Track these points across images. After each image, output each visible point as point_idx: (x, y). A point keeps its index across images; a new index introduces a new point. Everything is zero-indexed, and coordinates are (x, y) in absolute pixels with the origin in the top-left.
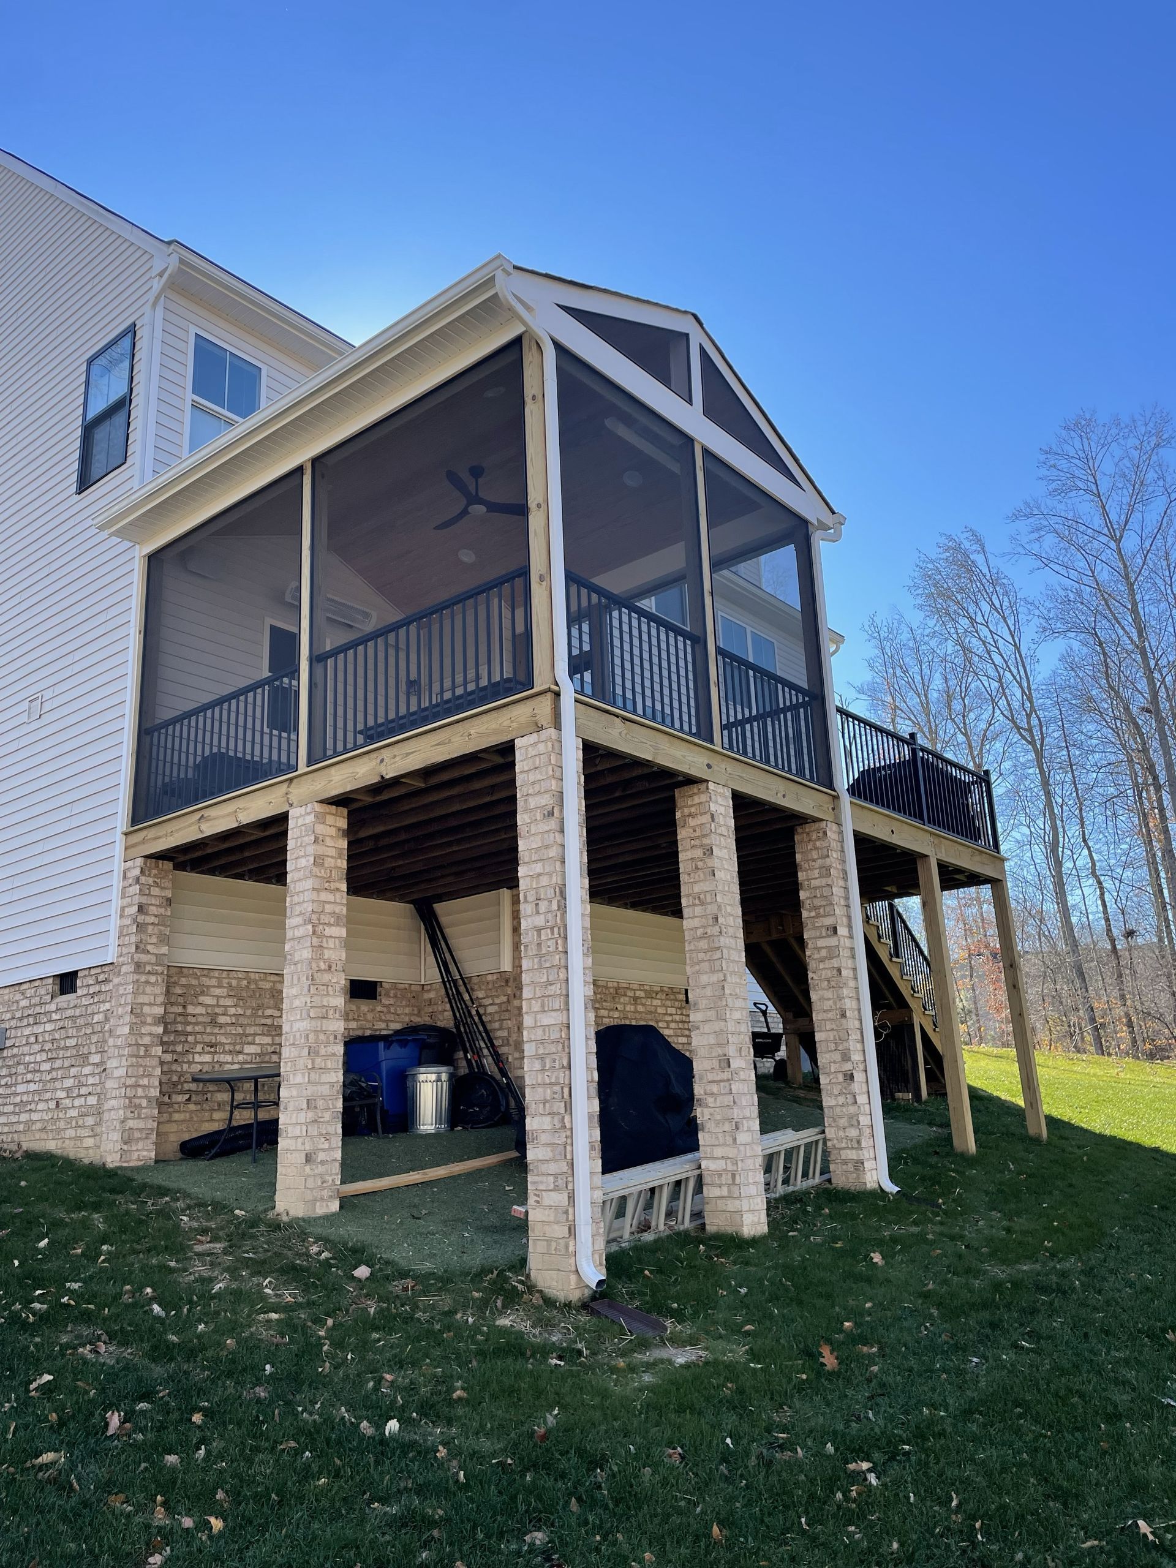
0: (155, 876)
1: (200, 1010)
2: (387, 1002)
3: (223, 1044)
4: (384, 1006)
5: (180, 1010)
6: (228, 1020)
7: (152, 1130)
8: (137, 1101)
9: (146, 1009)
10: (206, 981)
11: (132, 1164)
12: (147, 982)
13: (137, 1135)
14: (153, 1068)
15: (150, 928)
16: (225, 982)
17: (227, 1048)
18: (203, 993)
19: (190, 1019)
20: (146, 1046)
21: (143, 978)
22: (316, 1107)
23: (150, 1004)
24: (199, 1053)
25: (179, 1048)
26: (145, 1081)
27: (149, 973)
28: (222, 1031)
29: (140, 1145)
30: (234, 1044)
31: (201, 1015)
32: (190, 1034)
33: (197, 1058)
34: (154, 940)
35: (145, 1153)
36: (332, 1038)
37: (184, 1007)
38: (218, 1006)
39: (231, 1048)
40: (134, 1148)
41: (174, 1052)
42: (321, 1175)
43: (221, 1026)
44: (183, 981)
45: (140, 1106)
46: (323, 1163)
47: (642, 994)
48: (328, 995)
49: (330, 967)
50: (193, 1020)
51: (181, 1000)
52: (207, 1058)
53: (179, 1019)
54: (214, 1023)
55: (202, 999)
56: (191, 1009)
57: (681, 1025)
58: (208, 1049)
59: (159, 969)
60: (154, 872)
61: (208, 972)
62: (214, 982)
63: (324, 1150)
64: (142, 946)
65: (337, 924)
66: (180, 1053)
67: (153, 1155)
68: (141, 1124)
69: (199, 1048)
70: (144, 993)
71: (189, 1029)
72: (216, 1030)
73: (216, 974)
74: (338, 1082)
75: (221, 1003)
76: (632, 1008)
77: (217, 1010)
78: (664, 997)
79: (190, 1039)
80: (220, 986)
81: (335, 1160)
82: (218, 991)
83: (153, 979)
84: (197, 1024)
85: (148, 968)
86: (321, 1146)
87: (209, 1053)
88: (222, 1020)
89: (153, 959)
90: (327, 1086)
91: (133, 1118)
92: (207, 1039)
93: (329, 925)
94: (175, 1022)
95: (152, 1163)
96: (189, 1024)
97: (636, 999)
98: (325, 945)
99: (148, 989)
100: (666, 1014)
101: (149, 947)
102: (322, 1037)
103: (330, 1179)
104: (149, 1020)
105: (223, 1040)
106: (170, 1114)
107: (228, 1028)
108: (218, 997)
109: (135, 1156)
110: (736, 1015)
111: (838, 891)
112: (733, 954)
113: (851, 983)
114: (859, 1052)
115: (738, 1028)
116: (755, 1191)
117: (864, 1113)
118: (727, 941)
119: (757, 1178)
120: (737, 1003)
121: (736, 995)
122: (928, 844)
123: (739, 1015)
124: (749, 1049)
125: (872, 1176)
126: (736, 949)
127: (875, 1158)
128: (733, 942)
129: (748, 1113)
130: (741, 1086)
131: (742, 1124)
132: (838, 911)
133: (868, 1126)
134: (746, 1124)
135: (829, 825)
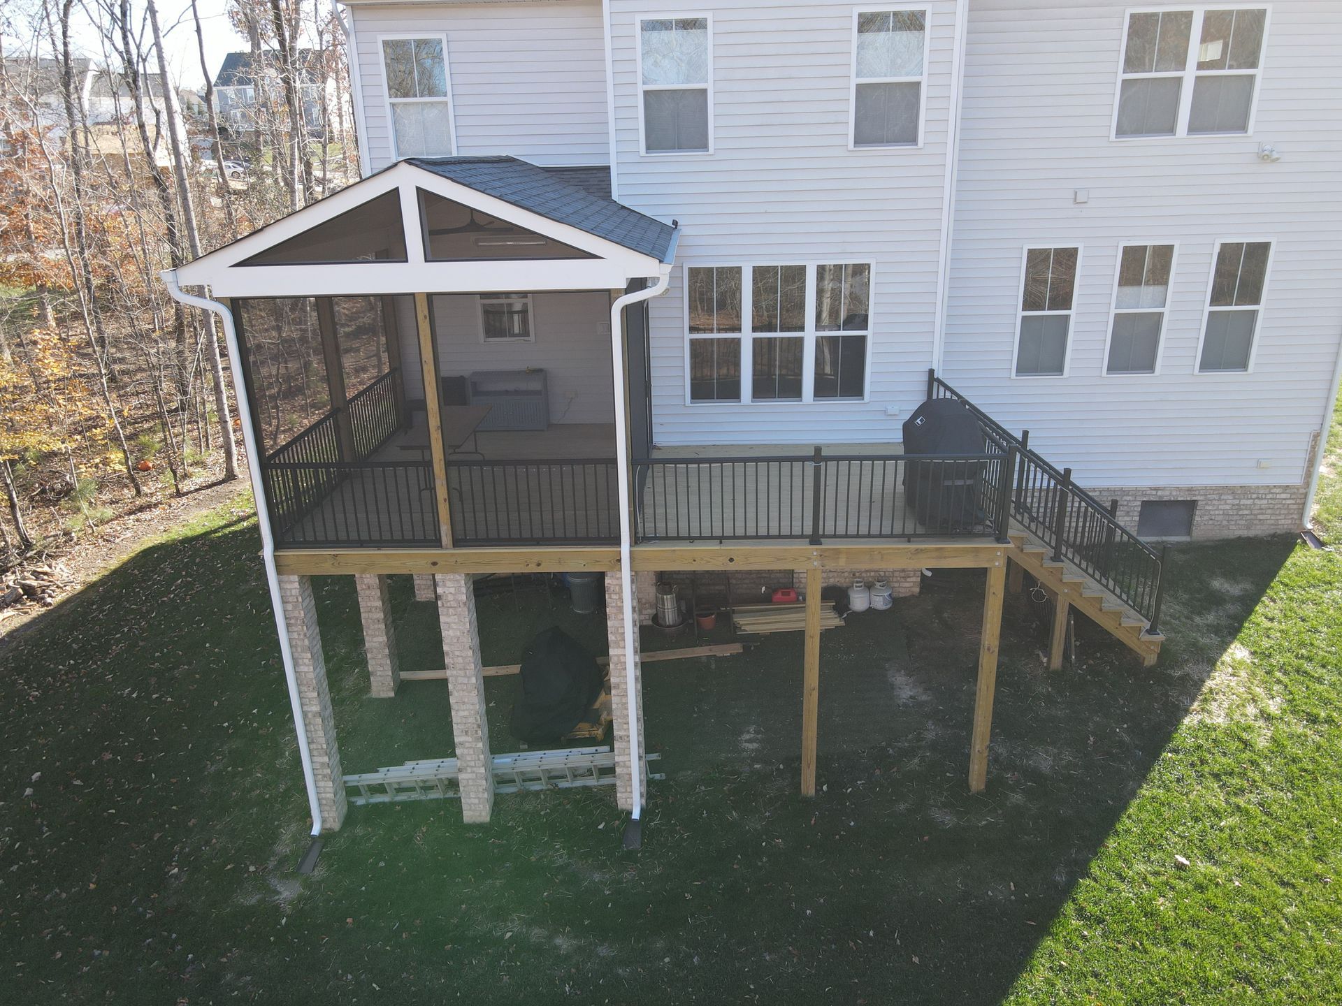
110: (462, 714)
111: (616, 623)
112: (460, 680)
113: (623, 686)
114: (625, 730)
115: (464, 720)
116: (477, 801)
117: (625, 766)
118: (455, 672)
119: (480, 795)
120: (465, 707)
121: (464, 703)
122: (809, 559)
123: (466, 713)
124: (476, 731)
125: (626, 801)
126: (465, 676)
127: (631, 792)
128: (462, 673)
129: (473, 764)
130: (466, 751)
131: (466, 769)
132: (613, 638)
133: (627, 774)
134: (469, 770)
135: (609, 574)
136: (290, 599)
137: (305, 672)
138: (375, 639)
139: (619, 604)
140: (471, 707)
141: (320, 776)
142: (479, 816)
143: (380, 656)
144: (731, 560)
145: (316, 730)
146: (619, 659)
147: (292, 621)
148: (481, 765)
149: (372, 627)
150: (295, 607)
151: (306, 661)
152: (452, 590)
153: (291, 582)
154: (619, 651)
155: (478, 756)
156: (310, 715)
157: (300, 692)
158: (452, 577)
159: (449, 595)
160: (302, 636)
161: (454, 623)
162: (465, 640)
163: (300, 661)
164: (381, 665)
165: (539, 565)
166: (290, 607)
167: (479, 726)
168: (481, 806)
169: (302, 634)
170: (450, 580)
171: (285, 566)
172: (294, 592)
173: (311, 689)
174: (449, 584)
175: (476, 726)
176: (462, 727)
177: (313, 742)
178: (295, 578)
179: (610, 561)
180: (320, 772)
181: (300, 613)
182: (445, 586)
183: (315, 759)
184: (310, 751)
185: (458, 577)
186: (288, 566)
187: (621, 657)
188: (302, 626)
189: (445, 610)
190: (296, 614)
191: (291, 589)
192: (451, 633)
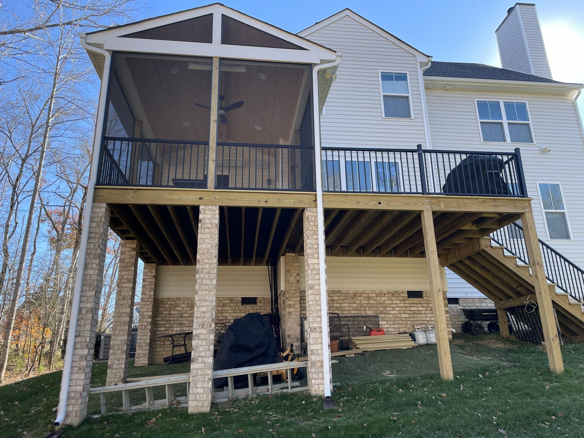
0: (149, 269)
1: (175, 312)
2: (260, 305)
3: (185, 324)
4: (258, 306)
5: (168, 312)
6: (187, 315)
7: (147, 354)
8: (141, 344)
9: (145, 313)
10: (178, 302)
11: (139, 365)
12: (145, 304)
13: (141, 355)
14: (147, 333)
15: (147, 286)
16: (186, 302)
17: (187, 325)
18: (177, 306)
19: (172, 315)
20: (144, 326)
21: (144, 303)
22: (114, 349)
23: (146, 312)
24: (176, 327)
25: (168, 326)
26: (144, 338)
27: (146, 301)
28: (185, 319)
29: (142, 359)
30: (190, 324)
31: (176, 314)
32: (172, 321)
33: (175, 329)
34: (148, 290)
35: (144, 362)
36: (123, 324)
37: (170, 311)
38: (183, 310)
39: (189, 325)
40: (140, 360)
41: (165, 327)
42: (115, 373)
43: (184, 317)
44: (169, 303)
45: (142, 346)
46: (115, 369)
47: (374, 295)
48: (122, 308)
49: (124, 298)
50: (173, 316)
51: (168, 309)
52: (179, 329)
53: (168, 316)
54: (181, 316)
55: (176, 308)
56: (172, 312)
57: (403, 309)
58: (179, 326)
59: (150, 300)
60: (149, 267)
61: (179, 299)
62: (181, 302)
63: (117, 364)
64: (144, 293)
65: (129, 282)
66: (168, 327)
67: (147, 362)
68: (142, 352)
69: (175, 325)
70: (144, 308)
71: (172, 319)
72: (183, 319)
73: (183, 299)
74: (125, 339)
75: (184, 309)
76: (366, 302)
77: (183, 312)
78: (390, 295)
79: (172, 322)
80: (184, 303)
81: (121, 368)
82: (183, 305)
83: (148, 303)
84: (175, 317)
85: (146, 300)
86: (115, 363)
87: (179, 327)
88: (185, 315)
89: (148, 297)
90: (120, 341)
91: (140, 350)
92: (178, 322)
93: (125, 283)
94: (166, 317)
95: (146, 365)
96: (171, 317)
97: (369, 298)
98: (122, 290)
99: (146, 307)
100: (393, 304)
101: (147, 293)
102: (119, 323)
103: (119, 375)
104: (146, 317)
105: (185, 322)
106: (164, 348)
107: (187, 318)
108: (183, 308)
109: (140, 362)
110: (202, 309)
111: (313, 241)
112: (205, 281)
113: (316, 287)
114: (318, 322)
115: (203, 315)
116: (201, 391)
117: (318, 354)
118: (202, 276)
119: (205, 385)
120: (205, 304)
121: (205, 300)
122: (424, 204)
123: (205, 309)
124: (211, 324)
125: (319, 387)
126: (209, 279)
127: (323, 379)
128: (207, 276)
129: (203, 354)
130: (200, 342)
131: (197, 359)
132: (310, 252)
133: (319, 361)
134: (200, 360)
135: (309, 209)
136: (96, 220)
137: (91, 275)
138: (119, 338)
139: (314, 229)
140: (210, 304)
141: (76, 369)
142: (202, 407)
143: (119, 352)
144: (380, 203)
145: (85, 325)
146: (314, 267)
147: (93, 235)
148: (210, 355)
149: (119, 329)
150: (98, 225)
151: (94, 266)
152: (209, 216)
153: (101, 208)
154: (315, 261)
155: (209, 347)
156: (84, 311)
157: (82, 291)
158: (211, 208)
159: (207, 220)
160: (96, 247)
161: (208, 239)
162: (213, 251)
163: (90, 266)
164: (118, 360)
165: (266, 202)
166: (94, 225)
167: (213, 320)
168: (205, 396)
169: (97, 244)
170: (209, 210)
171: (100, 196)
172: (100, 215)
173: (91, 289)
174: (207, 212)
175: (210, 320)
176: (200, 320)
177: (79, 336)
178: (105, 205)
179: (309, 201)
180: (77, 364)
181: (100, 230)
182: (205, 213)
183: (77, 352)
184: (75, 344)
185: (214, 208)
186: (102, 196)
187: (315, 265)
188: (99, 239)
189: (203, 230)
190: (97, 230)
191: (98, 213)
192: (204, 246)
